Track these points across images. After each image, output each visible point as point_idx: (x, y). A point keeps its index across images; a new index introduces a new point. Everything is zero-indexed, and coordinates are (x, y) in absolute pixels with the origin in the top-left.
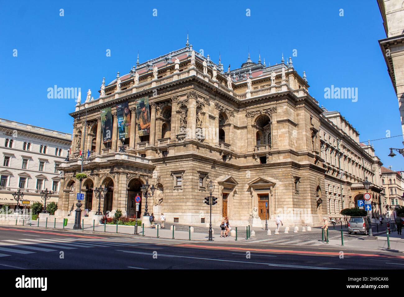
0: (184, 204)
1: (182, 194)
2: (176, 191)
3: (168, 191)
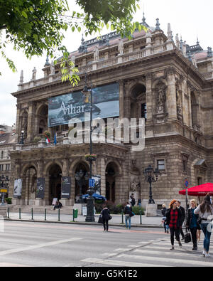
1: (166, 179)
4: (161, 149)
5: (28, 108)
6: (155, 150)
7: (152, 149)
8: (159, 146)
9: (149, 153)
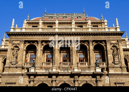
4: (120, 80)
5: (19, 44)
6: (117, 80)
7: (114, 80)
8: (119, 79)
9: (113, 82)
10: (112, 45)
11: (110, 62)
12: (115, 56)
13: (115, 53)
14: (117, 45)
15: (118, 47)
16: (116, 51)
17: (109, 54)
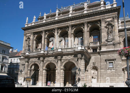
0: (117, 78)
1: (114, 72)
2: (109, 70)
3: (103, 71)
4: (111, 57)
5: (30, 36)
6: (108, 57)
7: (105, 57)
8: (110, 55)
9: (104, 59)
10: (107, 23)
11: (103, 40)
12: (109, 33)
13: (109, 30)
14: (112, 23)
15: (113, 24)
16: (110, 29)
17: (103, 33)
